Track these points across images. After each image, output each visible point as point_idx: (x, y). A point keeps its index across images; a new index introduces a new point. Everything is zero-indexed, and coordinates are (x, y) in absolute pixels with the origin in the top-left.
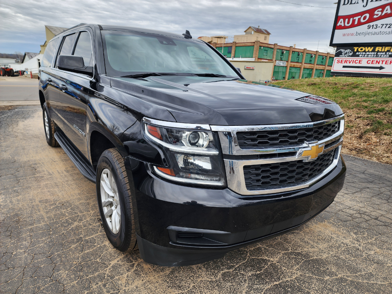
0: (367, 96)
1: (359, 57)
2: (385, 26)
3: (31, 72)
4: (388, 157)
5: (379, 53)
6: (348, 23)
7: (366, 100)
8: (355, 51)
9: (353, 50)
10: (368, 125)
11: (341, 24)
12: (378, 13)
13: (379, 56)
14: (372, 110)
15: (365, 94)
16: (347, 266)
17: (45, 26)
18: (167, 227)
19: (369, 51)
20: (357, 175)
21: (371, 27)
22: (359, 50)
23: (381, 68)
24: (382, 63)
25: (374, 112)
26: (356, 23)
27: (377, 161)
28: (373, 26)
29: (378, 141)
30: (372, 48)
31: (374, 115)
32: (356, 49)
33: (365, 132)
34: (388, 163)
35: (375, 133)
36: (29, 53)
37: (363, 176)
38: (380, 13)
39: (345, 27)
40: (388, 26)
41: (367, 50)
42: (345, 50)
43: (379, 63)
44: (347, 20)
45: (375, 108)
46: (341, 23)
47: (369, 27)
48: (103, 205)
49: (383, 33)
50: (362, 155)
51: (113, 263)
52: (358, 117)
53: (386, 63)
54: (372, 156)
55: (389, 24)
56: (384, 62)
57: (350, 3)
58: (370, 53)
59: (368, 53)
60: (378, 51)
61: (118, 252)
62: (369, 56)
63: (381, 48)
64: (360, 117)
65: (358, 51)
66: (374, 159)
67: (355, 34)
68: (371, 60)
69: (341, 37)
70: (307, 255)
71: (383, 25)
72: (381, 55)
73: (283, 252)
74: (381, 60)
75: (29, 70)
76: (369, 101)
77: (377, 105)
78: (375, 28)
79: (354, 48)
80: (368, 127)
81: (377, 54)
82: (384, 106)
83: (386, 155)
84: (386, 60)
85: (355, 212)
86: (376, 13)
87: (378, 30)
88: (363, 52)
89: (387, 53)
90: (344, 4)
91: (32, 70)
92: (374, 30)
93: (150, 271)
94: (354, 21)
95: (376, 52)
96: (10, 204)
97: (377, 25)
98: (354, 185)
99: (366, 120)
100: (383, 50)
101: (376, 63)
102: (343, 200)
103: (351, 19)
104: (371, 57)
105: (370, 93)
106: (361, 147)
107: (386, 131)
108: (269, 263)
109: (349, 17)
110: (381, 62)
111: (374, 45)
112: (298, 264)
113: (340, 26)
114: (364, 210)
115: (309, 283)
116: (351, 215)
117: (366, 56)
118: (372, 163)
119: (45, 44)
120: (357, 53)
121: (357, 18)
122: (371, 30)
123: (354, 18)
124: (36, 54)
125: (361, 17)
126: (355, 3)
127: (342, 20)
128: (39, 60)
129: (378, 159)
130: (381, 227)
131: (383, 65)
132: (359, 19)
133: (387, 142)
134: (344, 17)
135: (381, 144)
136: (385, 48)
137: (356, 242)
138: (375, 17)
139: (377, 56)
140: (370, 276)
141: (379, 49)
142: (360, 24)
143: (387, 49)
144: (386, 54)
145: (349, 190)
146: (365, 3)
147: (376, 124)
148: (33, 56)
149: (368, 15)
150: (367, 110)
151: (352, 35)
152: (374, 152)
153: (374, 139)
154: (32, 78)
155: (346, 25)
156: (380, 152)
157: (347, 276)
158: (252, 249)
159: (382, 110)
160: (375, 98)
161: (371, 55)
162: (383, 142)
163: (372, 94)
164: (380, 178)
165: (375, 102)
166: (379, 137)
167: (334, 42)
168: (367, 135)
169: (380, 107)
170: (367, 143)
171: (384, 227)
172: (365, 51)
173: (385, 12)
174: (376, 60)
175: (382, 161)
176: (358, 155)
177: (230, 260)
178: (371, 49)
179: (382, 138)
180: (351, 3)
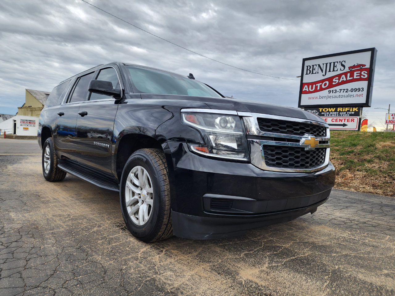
0: (337, 142)
1: (324, 116)
2: (342, 91)
3: (5, 132)
4: (363, 188)
5: (340, 113)
6: (312, 89)
7: (337, 145)
8: (321, 111)
9: (319, 111)
10: (342, 164)
11: (306, 90)
12: (336, 80)
13: (341, 116)
14: (343, 152)
15: (335, 141)
16: (348, 248)
17: (25, 90)
18: (203, 195)
19: (332, 111)
20: (341, 199)
21: (332, 92)
22: (324, 110)
23: (344, 125)
24: (345, 121)
25: (345, 154)
26: (318, 89)
27: (355, 191)
28: (333, 91)
29: (353, 176)
30: (335, 109)
31: (345, 156)
32: (321, 109)
33: (341, 170)
34: (364, 192)
35: (349, 170)
36: (3, 115)
37: (346, 199)
38: (337, 81)
39: (310, 92)
40: (345, 91)
41: (330, 111)
42: (312, 111)
43: (342, 121)
44: (310, 86)
45: (346, 151)
46: (305, 88)
47: (330, 92)
48: (127, 205)
49: (342, 96)
50: (342, 187)
51: (142, 250)
52: (333, 159)
53: (348, 121)
54: (350, 187)
55: (346, 90)
56: (346, 120)
57: (311, 73)
58: (333, 113)
59: (331, 113)
60: (340, 111)
61: (145, 244)
62: (333, 115)
63: (342, 109)
64: (334, 158)
65: (322, 111)
66: (353, 190)
67: (319, 98)
68: (335, 119)
69: (307, 100)
70: (313, 243)
71: (341, 90)
72: (343, 114)
73: (292, 242)
74: (343, 118)
75: (3, 131)
76: (339, 145)
77: (347, 149)
78: (335, 93)
79: (319, 109)
80: (343, 166)
81: (339, 114)
82: (353, 148)
83: (361, 186)
84: (347, 118)
85: (345, 220)
86: (334, 80)
87: (338, 94)
88: (327, 112)
89: (348, 113)
90: (307, 74)
91: (6, 131)
92: (334, 94)
93: (178, 254)
94: (316, 87)
95: (338, 112)
96: (23, 218)
97: (336, 90)
98: (340, 204)
99: (339, 160)
100: (344, 111)
101: (339, 121)
102: (334, 213)
103: (314, 86)
104: (334, 116)
105: (340, 139)
106: (340, 182)
107: (358, 168)
108: (283, 248)
109: (312, 84)
110: (343, 120)
111: (336, 106)
112: (308, 248)
113: (306, 91)
114: (353, 218)
115: (320, 257)
116: (343, 222)
117: (330, 115)
118: (351, 192)
119: (23, 106)
120: (322, 113)
121: (319, 85)
122: (331, 94)
123: (317, 85)
124: (11, 116)
125: (322, 84)
126: (316, 73)
127: (306, 86)
128: (15, 121)
129: (356, 190)
130: (369, 228)
131: (346, 123)
132: (321, 86)
133: (361, 176)
134: (308, 84)
135: (356, 179)
136: (345, 109)
137: (351, 236)
138: (334, 83)
139: (339, 115)
140: (369, 253)
141: (340, 110)
142: (322, 89)
143: (347, 109)
144: (346, 113)
145: (337, 207)
146: (324, 73)
147: (348, 162)
148: (8, 118)
149: (327, 82)
150: (339, 152)
151: (317, 98)
152: (351, 184)
153: (349, 175)
154: (5, 138)
155: (310, 90)
156: (356, 184)
157: (351, 254)
158: (265, 240)
159: (352, 152)
160: (344, 143)
161: (334, 114)
162: (358, 177)
163: (341, 140)
164: (361, 201)
165: (344, 146)
166: (353, 173)
167: (301, 104)
168: (343, 172)
169: (350, 150)
170: (344, 178)
171: (372, 227)
172: (328, 111)
173: (341, 80)
174: (339, 118)
175: (359, 191)
176: (338, 187)
177: (248, 246)
178: (333, 110)
179: (356, 173)
180: (313, 73)
